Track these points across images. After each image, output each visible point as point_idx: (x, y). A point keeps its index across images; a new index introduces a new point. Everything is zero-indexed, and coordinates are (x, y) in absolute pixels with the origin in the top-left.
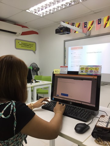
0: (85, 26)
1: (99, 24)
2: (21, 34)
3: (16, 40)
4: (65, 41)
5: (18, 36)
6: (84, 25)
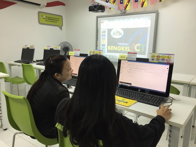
0: (122, 2)
1: (136, 1)
2: (45, 6)
3: (40, 13)
4: (98, 17)
5: (41, 8)
6: (120, 1)
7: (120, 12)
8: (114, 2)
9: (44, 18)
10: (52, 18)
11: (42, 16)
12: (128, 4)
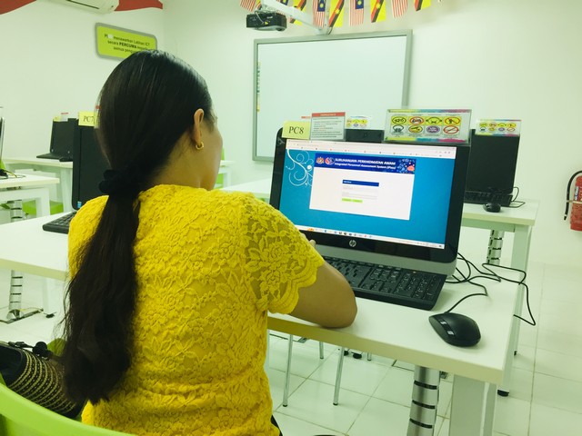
1: (357, 6)
7: (316, 31)
8: (302, 5)
9: (109, 42)
10: (131, 41)
11: (106, 35)
12: (337, 11)
